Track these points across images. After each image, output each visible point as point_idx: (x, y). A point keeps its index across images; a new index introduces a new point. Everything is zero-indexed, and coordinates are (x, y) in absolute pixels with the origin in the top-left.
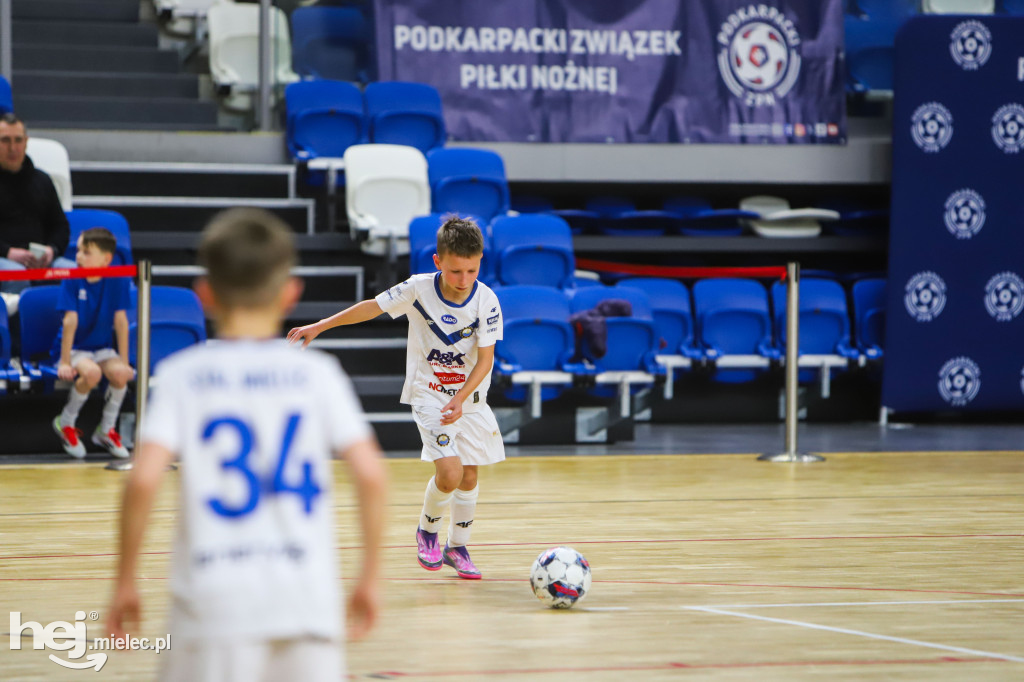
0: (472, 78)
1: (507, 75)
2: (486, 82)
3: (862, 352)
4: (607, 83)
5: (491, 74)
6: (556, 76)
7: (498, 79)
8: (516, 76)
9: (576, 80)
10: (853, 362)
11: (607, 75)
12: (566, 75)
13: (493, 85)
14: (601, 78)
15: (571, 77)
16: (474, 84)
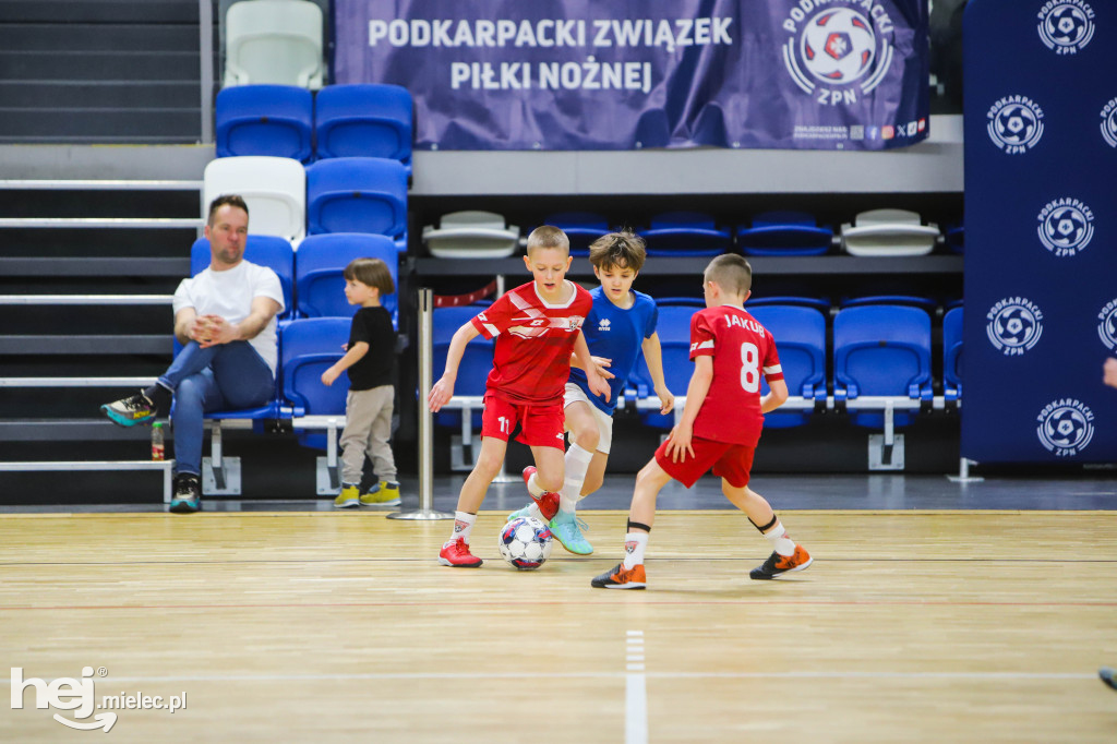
0: (465, 77)
1: (508, 74)
2: (481, 82)
3: (939, 392)
4: (641, 80)
5: (488, 72)
6: (571, 73)
7: (497, 78)
8: (519, 75)
9: (598, 78)
10: (927, 405)
11: (641, 72)
12: (585, 73)
13: (489, 85)
14: (630, 75)
15: (591, 76)
16: (467, 85)
